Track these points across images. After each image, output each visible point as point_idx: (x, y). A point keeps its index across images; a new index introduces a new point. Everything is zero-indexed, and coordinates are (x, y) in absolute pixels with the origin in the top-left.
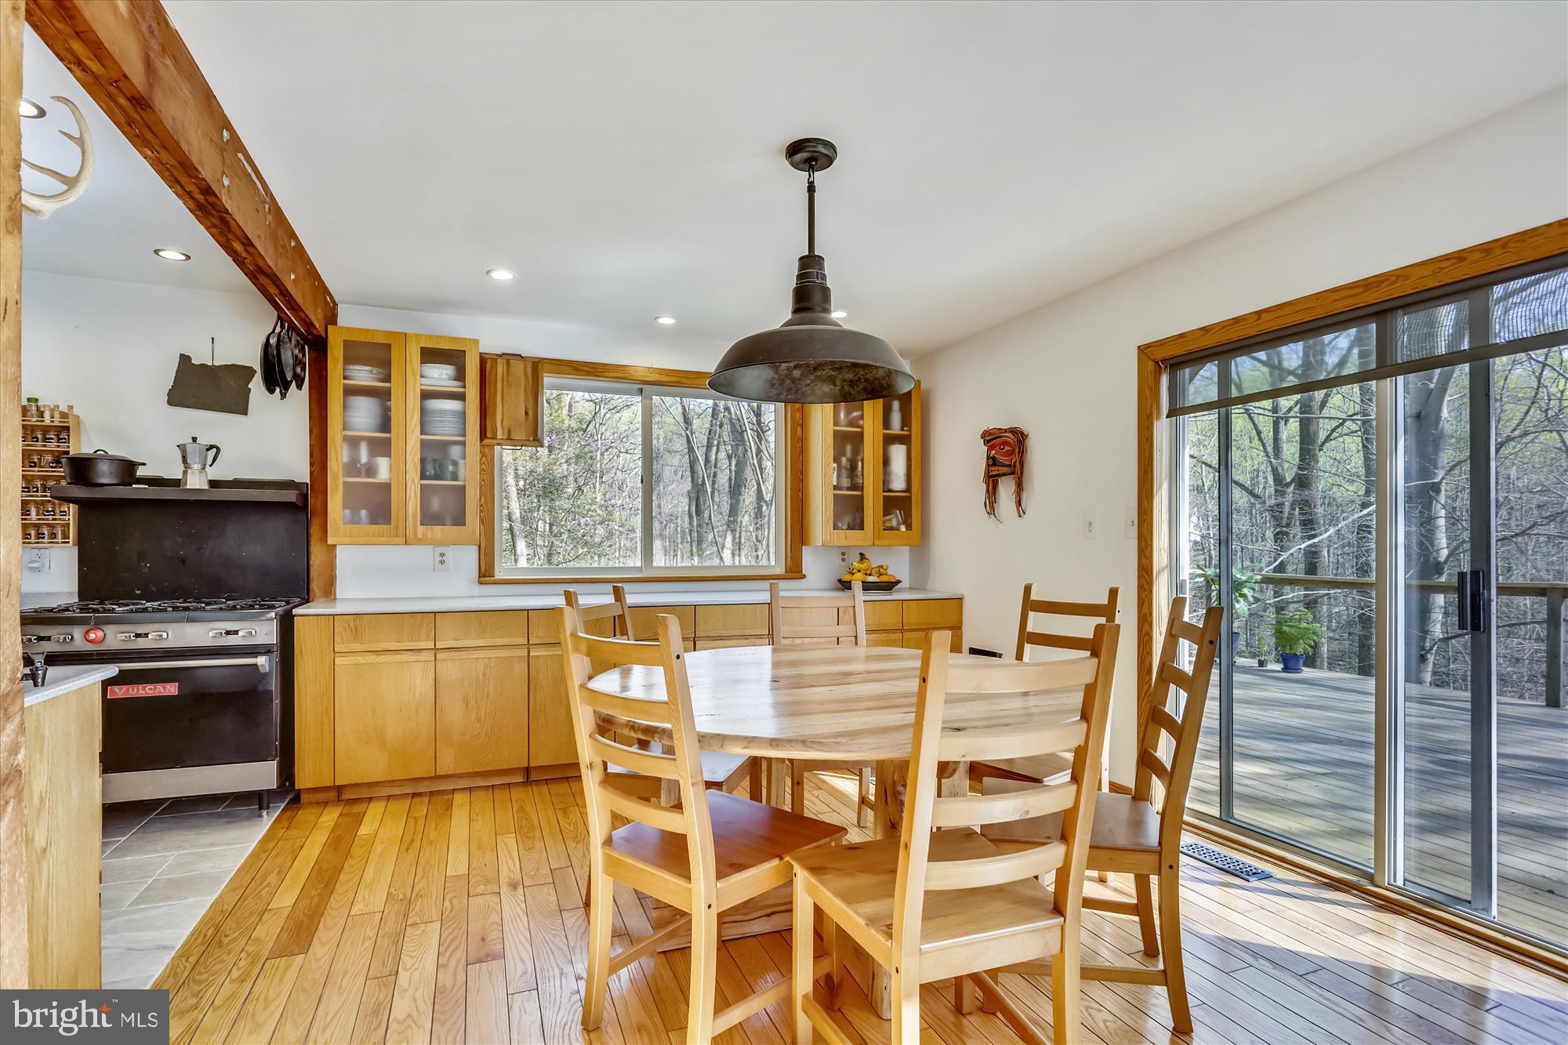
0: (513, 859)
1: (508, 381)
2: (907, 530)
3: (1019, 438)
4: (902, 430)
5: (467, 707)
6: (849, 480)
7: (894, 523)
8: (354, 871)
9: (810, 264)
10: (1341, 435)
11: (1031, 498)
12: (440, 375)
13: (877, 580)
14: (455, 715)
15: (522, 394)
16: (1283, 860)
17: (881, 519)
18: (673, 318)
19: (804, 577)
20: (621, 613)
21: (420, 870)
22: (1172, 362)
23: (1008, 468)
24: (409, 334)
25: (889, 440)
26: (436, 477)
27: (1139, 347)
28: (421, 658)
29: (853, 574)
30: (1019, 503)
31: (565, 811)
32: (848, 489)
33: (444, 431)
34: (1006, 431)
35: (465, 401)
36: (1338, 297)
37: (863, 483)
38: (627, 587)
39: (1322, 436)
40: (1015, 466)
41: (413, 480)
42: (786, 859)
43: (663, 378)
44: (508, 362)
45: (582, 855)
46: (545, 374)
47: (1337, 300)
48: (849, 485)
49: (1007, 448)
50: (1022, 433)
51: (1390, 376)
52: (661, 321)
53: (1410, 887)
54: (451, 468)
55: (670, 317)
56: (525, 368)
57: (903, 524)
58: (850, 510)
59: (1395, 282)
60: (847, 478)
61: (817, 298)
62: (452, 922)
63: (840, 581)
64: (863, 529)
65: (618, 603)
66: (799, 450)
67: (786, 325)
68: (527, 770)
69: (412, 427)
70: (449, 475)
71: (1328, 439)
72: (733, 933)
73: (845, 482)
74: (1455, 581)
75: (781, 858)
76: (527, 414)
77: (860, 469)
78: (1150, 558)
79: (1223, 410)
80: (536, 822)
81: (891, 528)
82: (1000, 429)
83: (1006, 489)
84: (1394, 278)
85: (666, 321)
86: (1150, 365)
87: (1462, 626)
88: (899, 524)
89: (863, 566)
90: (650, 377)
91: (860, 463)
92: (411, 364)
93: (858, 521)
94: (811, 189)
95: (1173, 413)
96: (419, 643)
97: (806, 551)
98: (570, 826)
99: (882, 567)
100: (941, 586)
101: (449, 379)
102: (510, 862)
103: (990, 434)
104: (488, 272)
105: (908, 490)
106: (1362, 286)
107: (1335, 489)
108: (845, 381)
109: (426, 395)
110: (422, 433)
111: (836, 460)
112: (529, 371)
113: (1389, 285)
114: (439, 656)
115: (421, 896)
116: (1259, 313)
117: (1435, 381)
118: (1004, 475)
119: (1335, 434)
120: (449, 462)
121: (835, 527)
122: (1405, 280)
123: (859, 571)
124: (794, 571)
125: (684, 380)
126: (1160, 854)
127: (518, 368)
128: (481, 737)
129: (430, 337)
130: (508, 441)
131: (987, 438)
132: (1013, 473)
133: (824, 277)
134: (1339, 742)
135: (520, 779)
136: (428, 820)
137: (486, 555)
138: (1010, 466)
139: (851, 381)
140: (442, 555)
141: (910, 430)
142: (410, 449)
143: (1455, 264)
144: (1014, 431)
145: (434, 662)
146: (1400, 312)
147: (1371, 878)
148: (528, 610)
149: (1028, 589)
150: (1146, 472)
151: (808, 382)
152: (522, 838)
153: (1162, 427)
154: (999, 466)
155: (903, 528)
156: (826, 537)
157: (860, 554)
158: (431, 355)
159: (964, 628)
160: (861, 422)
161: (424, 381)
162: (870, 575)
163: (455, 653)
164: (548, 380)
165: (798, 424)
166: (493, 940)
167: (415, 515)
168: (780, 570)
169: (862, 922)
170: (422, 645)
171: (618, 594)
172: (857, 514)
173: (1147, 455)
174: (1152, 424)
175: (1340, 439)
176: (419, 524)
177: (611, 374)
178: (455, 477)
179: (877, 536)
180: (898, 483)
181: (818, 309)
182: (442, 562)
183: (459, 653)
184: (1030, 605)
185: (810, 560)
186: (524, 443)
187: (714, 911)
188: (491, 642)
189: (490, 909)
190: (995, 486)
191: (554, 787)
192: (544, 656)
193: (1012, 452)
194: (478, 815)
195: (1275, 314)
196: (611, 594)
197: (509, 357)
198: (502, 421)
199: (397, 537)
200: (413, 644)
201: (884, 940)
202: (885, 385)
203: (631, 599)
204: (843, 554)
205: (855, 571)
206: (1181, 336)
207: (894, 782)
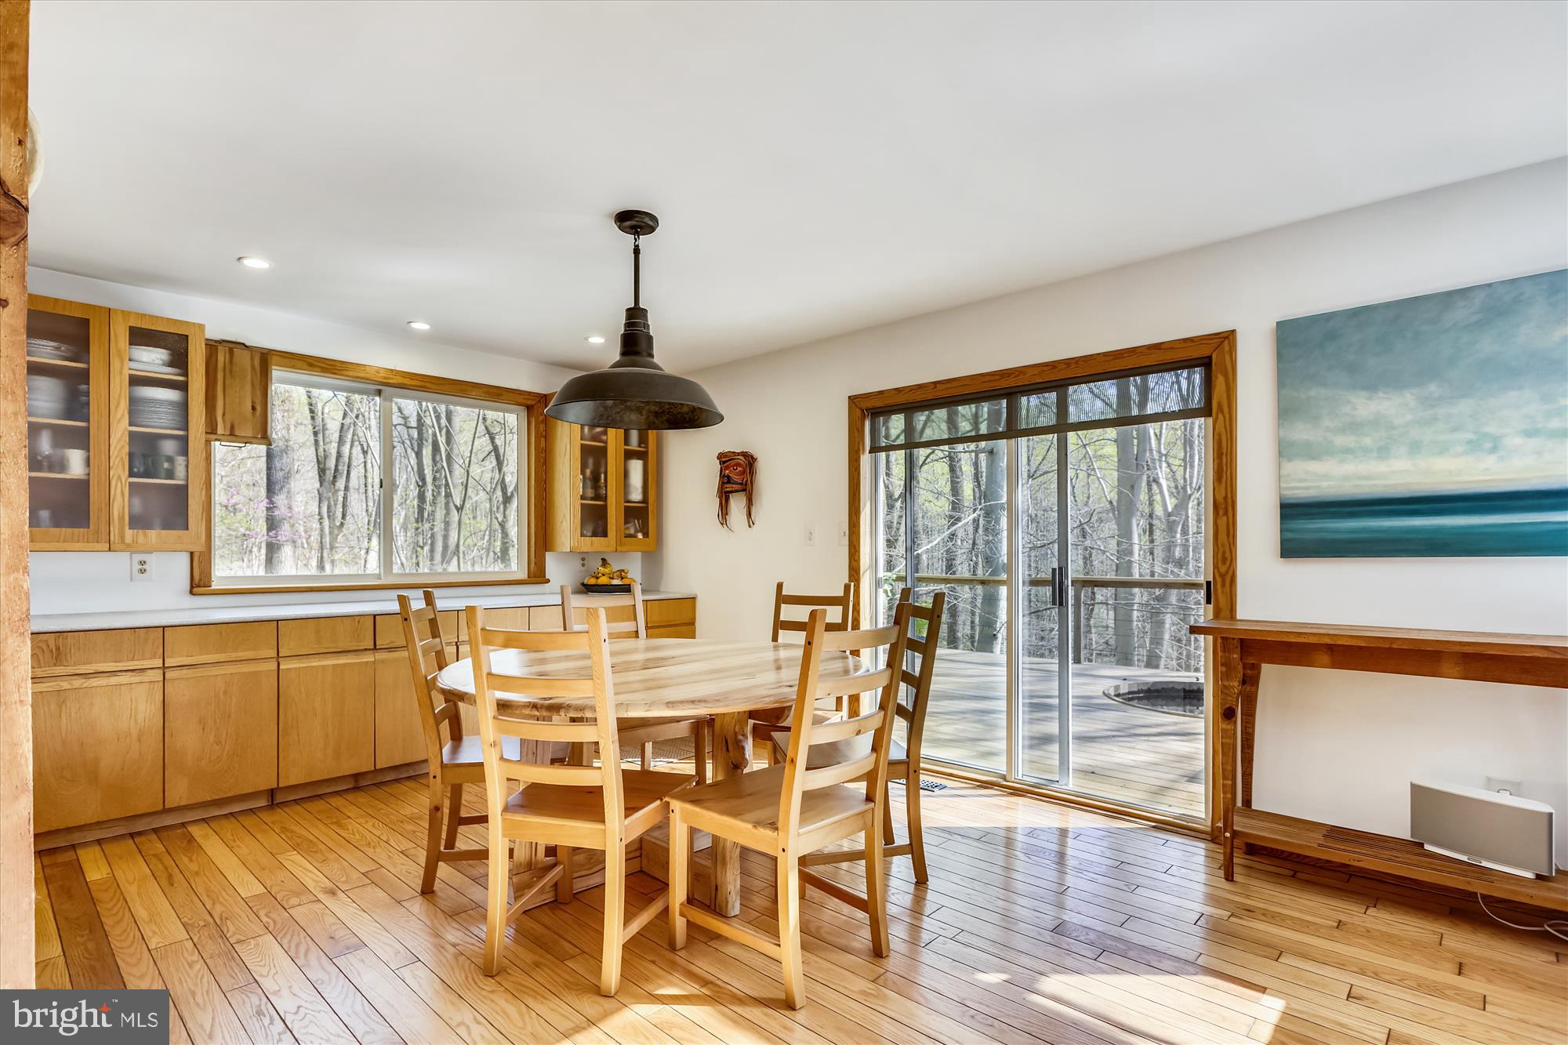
0: (310, 872)
1: (231, 371)
2: (644, 537)
3: (750, 461)
4: (640, 446)
5: (203, 729)
6: (593, 491)
7: (632, 531)
8: (118, 912)
9: (636, 315)
10: (933, 461)
11: (761, 511)
12: (152, 359)
13: (621, 583)
14: (189, 740)
15: (248, 388)
16: (951, 775)
17: (623, 527)
18: (429, 324)
19: (548, 581)
20: (433, 616)
21: (204, 898)
22: (873, 411)
23: (740, 486)
24: (116, 311)
25: (629, 455)
26: (147, 475)
27: (849, 397)
28: (146, 679)
29: (598, 578)
30: (749, 514)
31: (338, 824)
32: (592, 499)
33: (160, 423)
34: (739, 454)
35: (187, 391)
36: (985, 380)
37: (606, 494)
38: (436, 593)
39: (922, 459)
40: (746, 485)
41: (119, 478)
42: (664, 800)
43: (407, 381)
44: (231, 351)
45: (387, 856)
46: (273, 367)
47: (984, 382)
48: (593, 495)
49: (739, 469)
50: (752, 457)
51: (1015, 437)
52: (414, 325)
53: (1025, 778)
54: (166, 465)
55: (425, 323)
56: (252, 359)
57: (640, 531)
58: (594, 519)
59: (1018, 376)
60: (592, 488)
61: (643, 345)
62: (284, 932)
63: (583, 584)
64: (606, 536)
65: (430, 607)
66: (542, 460)
67: (614, 366)
68: (272, 793)
69: (119, 416)
70: (163, 474)
71: (924, 463)
72: (580, 886)
73: (590, 493)
74: (1049, 577)
75: (662, 800)
76: (254, 408)
77: (603, 481)
78: (858, 561)
79: (908, 451)
80: (311, 837)
81: (631, 536)
82: (734, 452)
83: (737, 504)
84: (1017, 373)
85: (420, 326)
86: (858, 412)
87: (1054, 603)
88: (637, 531)
89: (607, 571)
90: (392, 379)
91: (603, 475)
92: (116, 342)
93: (601, 529)
94: (637, 251)
95: (874, 450)
96: (142, 662)
97: (549, 558)
98: (354, 835)
99: (623, 571)
100: (675, 586)
101: (164, 365)
102: (310, 875)
103: (726, 456)
104: (239, 259)
105: (645, 500)
106: (999, 375)
107: (927, 504)
108: (650, 412)
109: (136, 381)
110: (131, 424)
111: (583, 472)
112: (257, 362)
113: (1015, 377)
114: (169, 675)
115: (227, 919)
116: (935, 383)
117: (1002, 426)
118: (737, 491)
119: (929, 460)
120: (163, 458)
121: (582, 535)
122: (1024, 375)
123: (604, 575)
124: (537, 576)
125: (428, 385)
126: (908, 763)
127: (243, 359)
128: (220, 761)
129: (143, 316)
130: (230, 438)
131: (723, 460)
132: (744, 490)
133: (647, 326)
134: (962, 698)
135: (263, 803)
136: (173, 854)
137: (200, 562)
138: (742, 484)
139: (656, 412)
140: (143, 563)
141: (647, 447)
142: (115, 442)
143: (1051, 370)
144: (745, 455)
145: (162, 683)
146: (1019, 395)
147: (1004, 778)
148: (278, 621)
149: (780, 586)
150: (854, 494)
151: (618, 410)
152: (311, 856)
153: (866, 459)
154: (733, 484)
155: (640, 536)
156: (574, 544)
157: (602, 559)
158: (142, 336)
159: (697, 624)
160: (604, 438)
161: (133, 365)
162: (612, 578)
163: (189, 671)
164: (276, 373)
165: (542, 436)
166: (341, 937)
167: (121, 518)
168: (523, 575)
169: (750, 826)
170: (147, 664)
171: (429, 599)
172: (600, 522)
173: (856, 481)
174: (859, 457)
175: (931, 464)
176: (127, 527)
177: (350, 373)
178: (170, 474)
179: (619, 543)
180: (636, 495)
181: (645, 354)
182: (142, 571)
183: (195, 670)
184: (782, 599)
185: (553, 566)
186: (250, 440)
187: (624, 843)
188: (233, 656)
189: (320, 915)
190: (727, 500)
191: (312, 806)
192: (296, 668)
193: (744, 472)
194: (234, 841)
195: (944, 386)
196: (422, 599)
197: (231, 345)
198: (224, 414)
199: (97, 542)
200: (135, 663)
201: (771, 833)
202: (688, 419)
203: (440, 604)
204: (583, 559)
205: (600, 575)
206: (881, 392)
207: (736, 733)
